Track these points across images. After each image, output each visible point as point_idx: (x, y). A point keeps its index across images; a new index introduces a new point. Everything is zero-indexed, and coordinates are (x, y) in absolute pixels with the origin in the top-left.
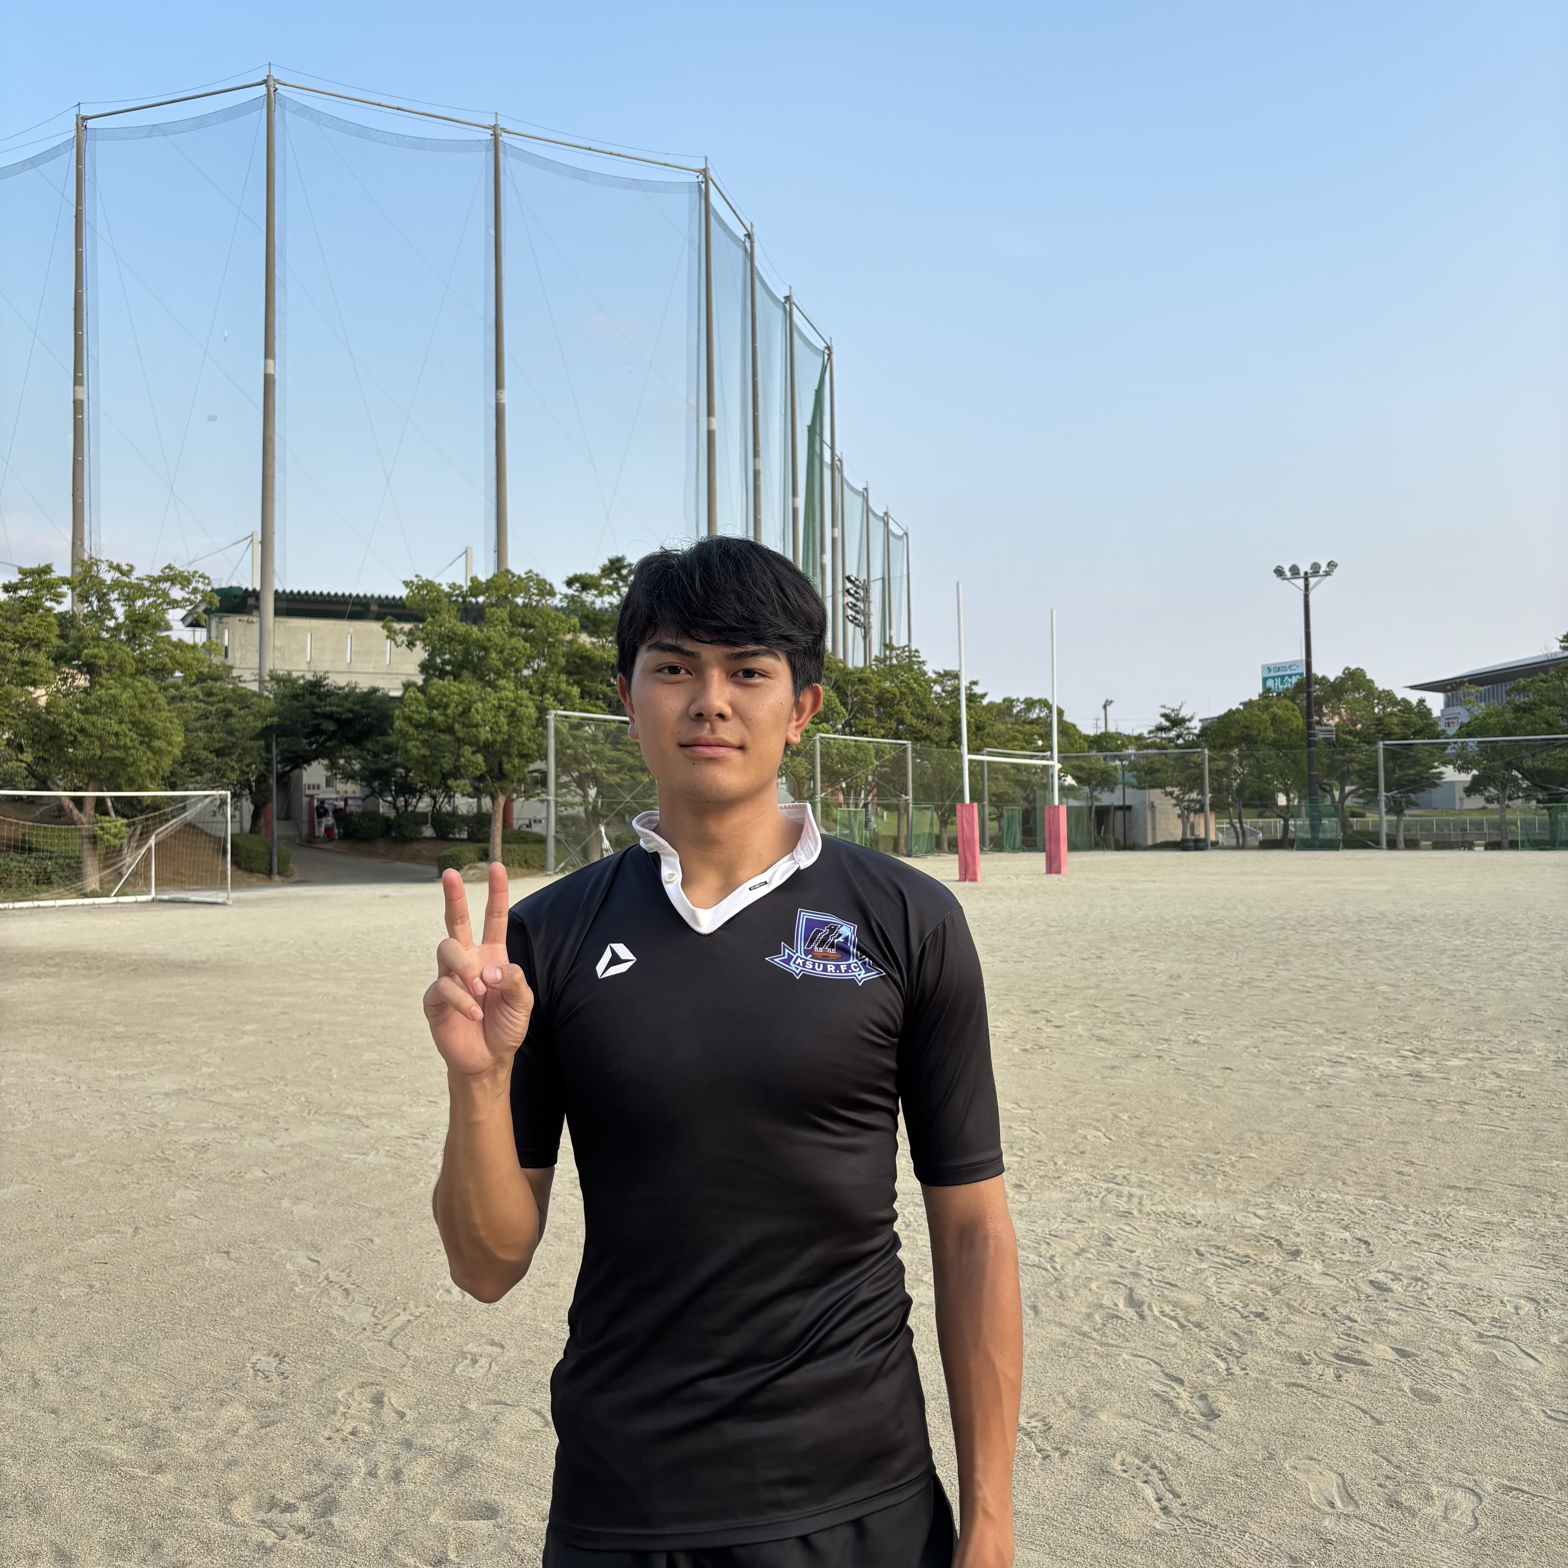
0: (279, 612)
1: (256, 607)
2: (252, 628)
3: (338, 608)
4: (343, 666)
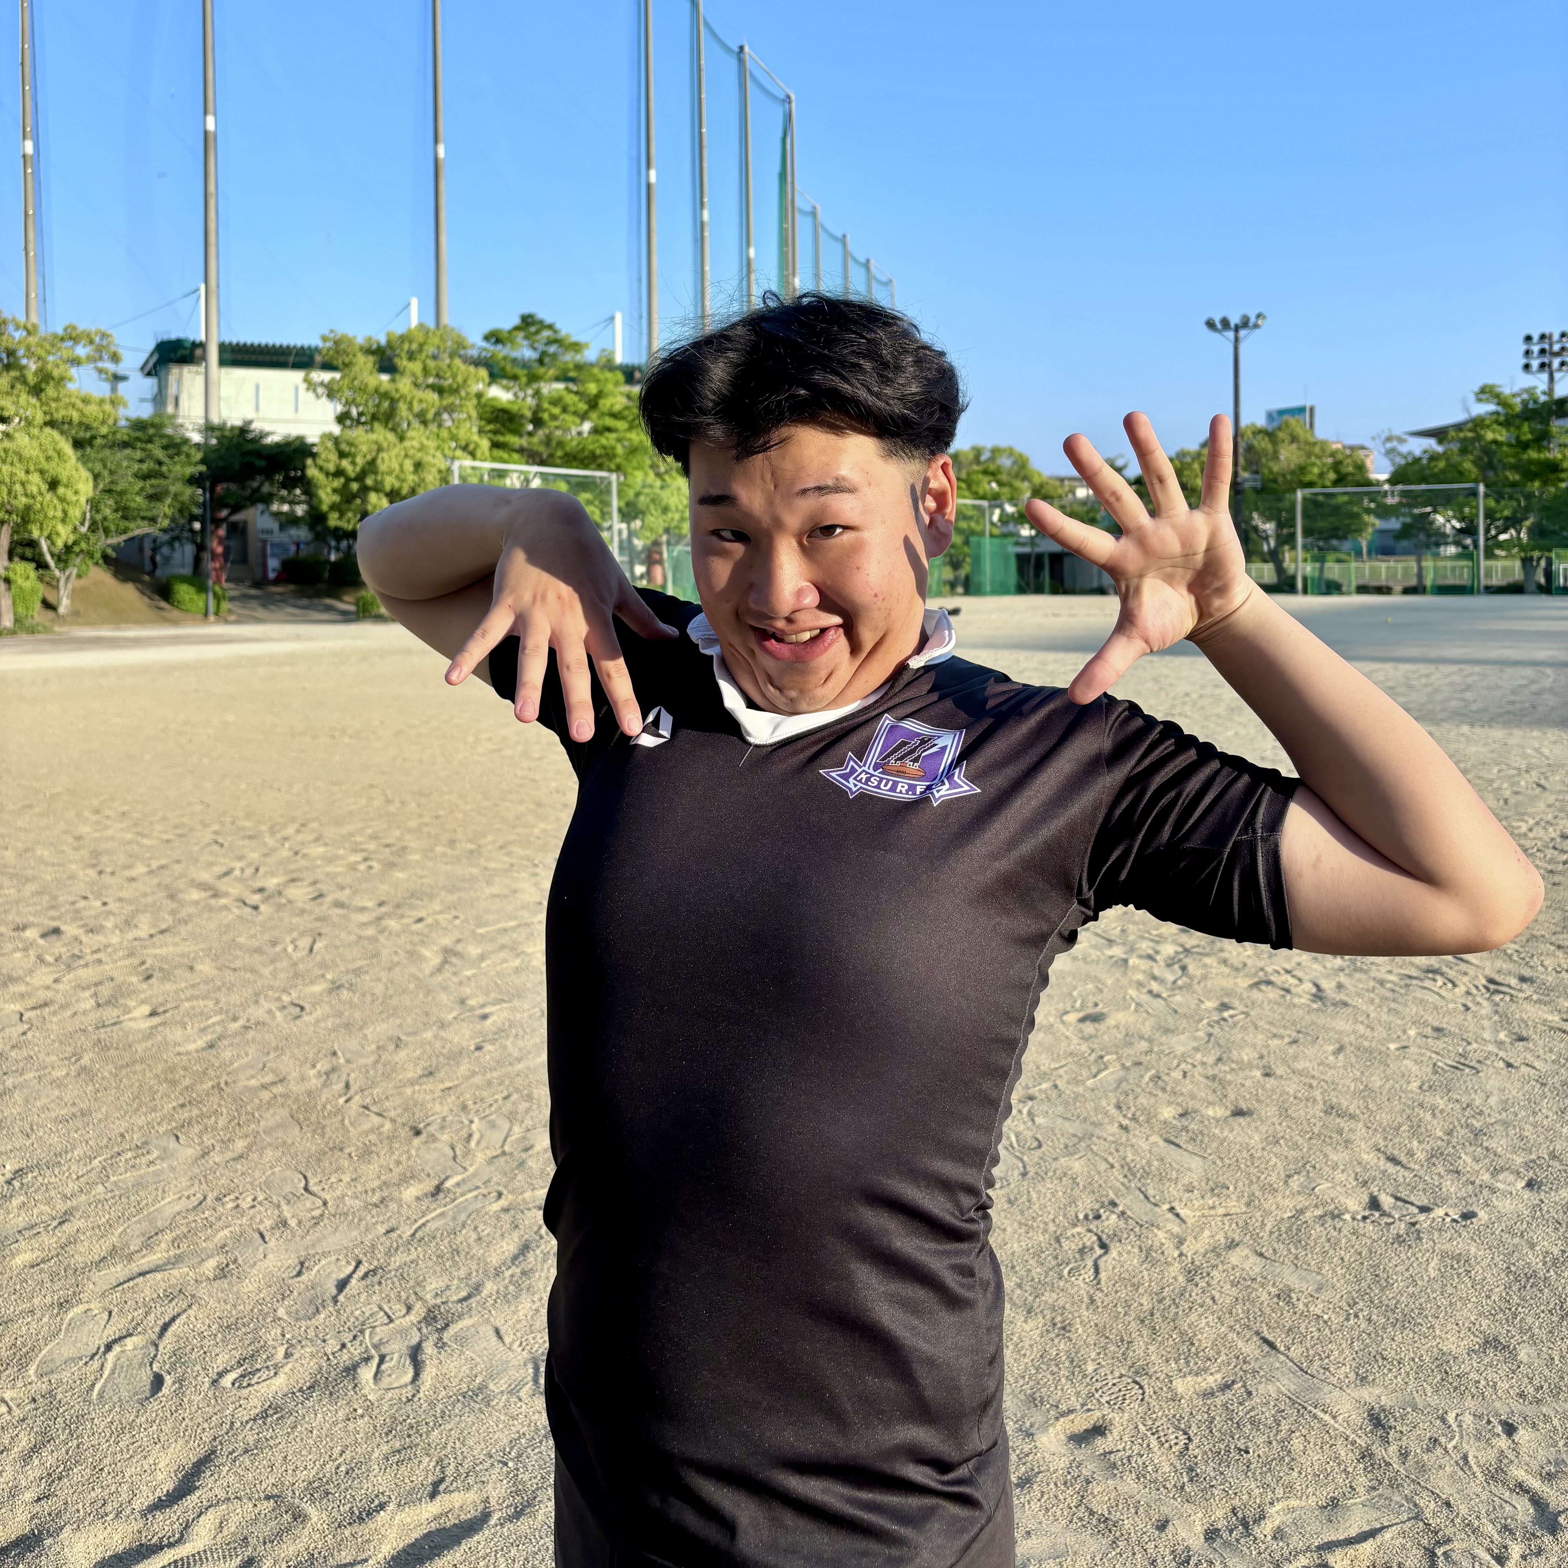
1: (204, 358)
2: (200, 380)
3: (282, 359)
4: (290, 414)
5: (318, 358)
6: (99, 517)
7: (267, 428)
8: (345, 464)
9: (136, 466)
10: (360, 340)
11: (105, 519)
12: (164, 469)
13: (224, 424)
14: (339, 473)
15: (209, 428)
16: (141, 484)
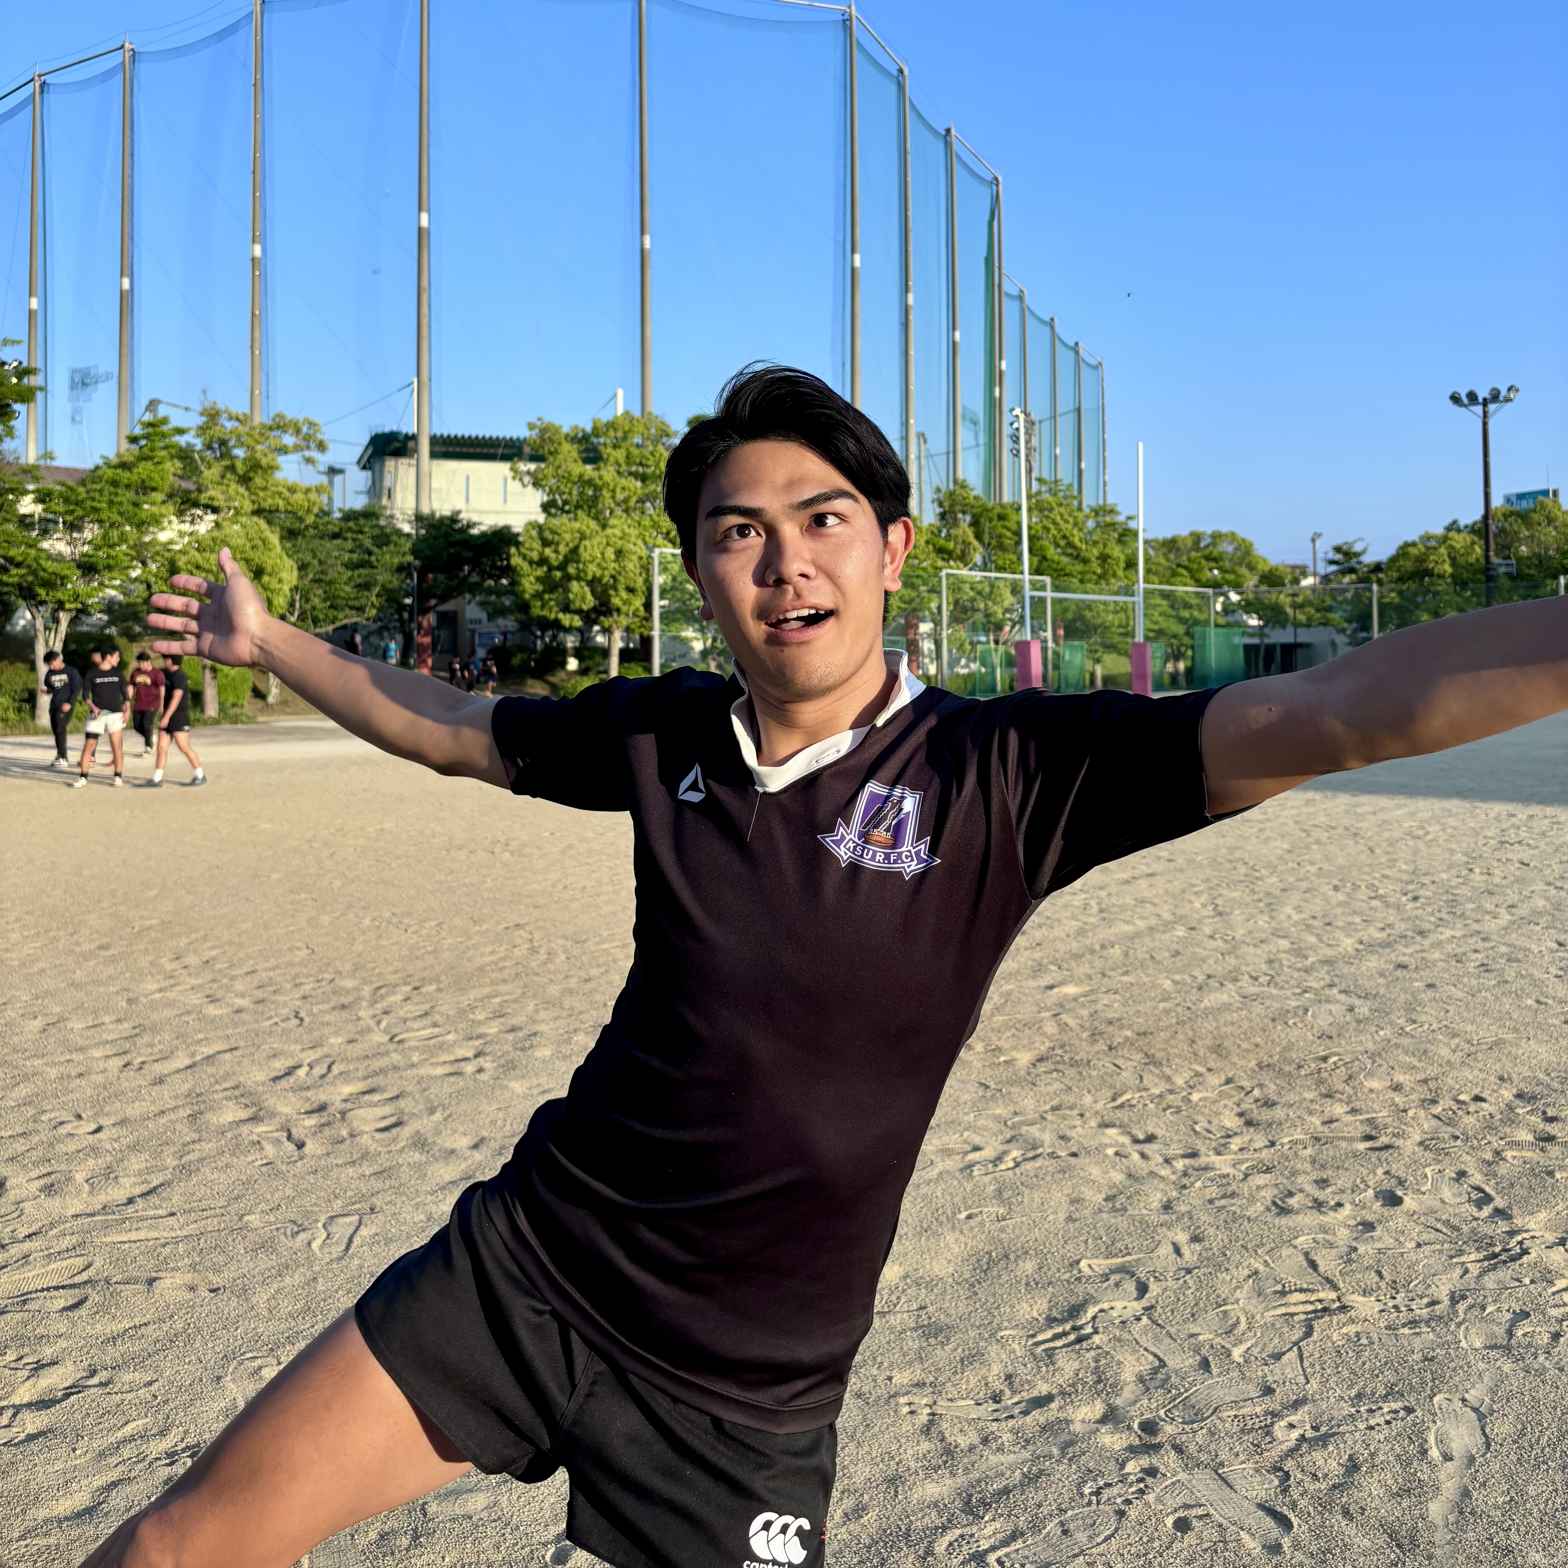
0: (434, 455)
1: (416, 450)
2: (413, 471)
3: (492, 451)
4: (499, 506)
5: (527, 450)
6: (308, 607)
7: (475, 518)
8: (548, 551)
9: (347, 556)
10: (566, 429)
11: (314, 608)
12: (373, 558)
13: (433, 514)
14: (543, 561)
15: (419, 518)
16: (350, 573)
